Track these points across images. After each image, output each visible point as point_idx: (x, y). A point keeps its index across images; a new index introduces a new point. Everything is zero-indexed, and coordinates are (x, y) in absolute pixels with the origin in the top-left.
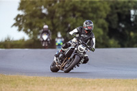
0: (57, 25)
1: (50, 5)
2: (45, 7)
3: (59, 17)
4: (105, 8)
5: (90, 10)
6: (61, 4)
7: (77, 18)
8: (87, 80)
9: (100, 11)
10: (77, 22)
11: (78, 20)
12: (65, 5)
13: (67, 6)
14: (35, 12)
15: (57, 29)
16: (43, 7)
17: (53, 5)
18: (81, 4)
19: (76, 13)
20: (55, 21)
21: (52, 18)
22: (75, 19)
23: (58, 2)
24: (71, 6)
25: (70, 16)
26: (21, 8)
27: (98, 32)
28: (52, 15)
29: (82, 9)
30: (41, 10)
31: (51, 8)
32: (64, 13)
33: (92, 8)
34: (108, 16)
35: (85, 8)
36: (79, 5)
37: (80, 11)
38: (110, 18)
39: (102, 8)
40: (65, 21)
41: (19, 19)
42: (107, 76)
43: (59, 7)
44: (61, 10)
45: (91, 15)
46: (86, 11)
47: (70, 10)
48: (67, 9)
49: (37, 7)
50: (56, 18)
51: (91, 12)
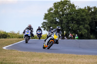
0: (64, 27)
1: (60, 17)
2: (58, 18)
3: (65, 23)
4: (88, 19)
7: (74, 24)
9: (86, 20)
10: (74, 26)
12: (68, 17)
14: (53, 21)
15: (64, 30)
17: (62, 17)
18: (76, 17)
19: (73, 21)
20: (63, 25)
21: (61, 24)
23: (65, 16)
25: (71, 23)
26: (45, 18)
27: (85, 31)
30: (56, 20)
31: (61, 19)
33: (82, 19)
34: (90, 23)
35: (78, 19)
37: (75, 21)
38: (91, 24)
39: (87, 19)
40: (68, 25)
41: (44, 24)
42: (89, 54)
43: (65, 18)
44: (66, 20)
45: (81, 22)
47: (70, 20)
48: (69, 19)
49: (53, 18)
51: (81, 21)
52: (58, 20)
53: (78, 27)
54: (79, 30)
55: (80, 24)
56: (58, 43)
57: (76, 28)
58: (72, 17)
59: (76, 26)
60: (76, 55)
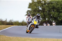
0: (46, 15)
1: (43, 6)
2: (41, 7)
3: (47, 11)
5: (60, 8)
6: (48, 5)
7: (55, 12)
8: (59, 39)
10: (55, 14)
11: (55, 13)
12: (49, 6)
13: (50, 6)
14: (36, 9)
15: (46, 17)
16: (39, 7)
17: (44, 6)
18: (57, 6)
19: (54, 9)
20: (45, 13)
21: (44, 12)
22: (54, 12)
23: (46, 5)
24: (52, 6)
25: (52, 11)
26: (29, 7)
28: (43, 10)
29: (57, 8)
30: (39, 8)
31: (43, 7)
32: (49, 10)
35: (58, 8)
36: (56, 6)
37: (56, 9)
40: (49, 13)
41: (28, 12)
43: (47, 7)
44: (48, 8)
45: (61, 11)
46: (59, 9)
48: (50, 8)
49: (37, 7)
50: (45, 12)
52: (40, 9)
53: (59, 14)
54: (59, 17)
55: (60, 12)
56: (38, 28)
57: (57, 15)
58: (53, 6)
59: (57, 13)
60: (56, 39)
